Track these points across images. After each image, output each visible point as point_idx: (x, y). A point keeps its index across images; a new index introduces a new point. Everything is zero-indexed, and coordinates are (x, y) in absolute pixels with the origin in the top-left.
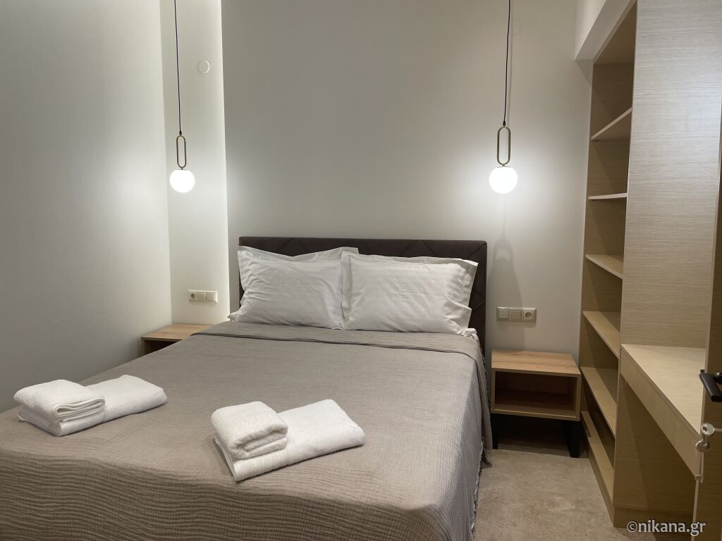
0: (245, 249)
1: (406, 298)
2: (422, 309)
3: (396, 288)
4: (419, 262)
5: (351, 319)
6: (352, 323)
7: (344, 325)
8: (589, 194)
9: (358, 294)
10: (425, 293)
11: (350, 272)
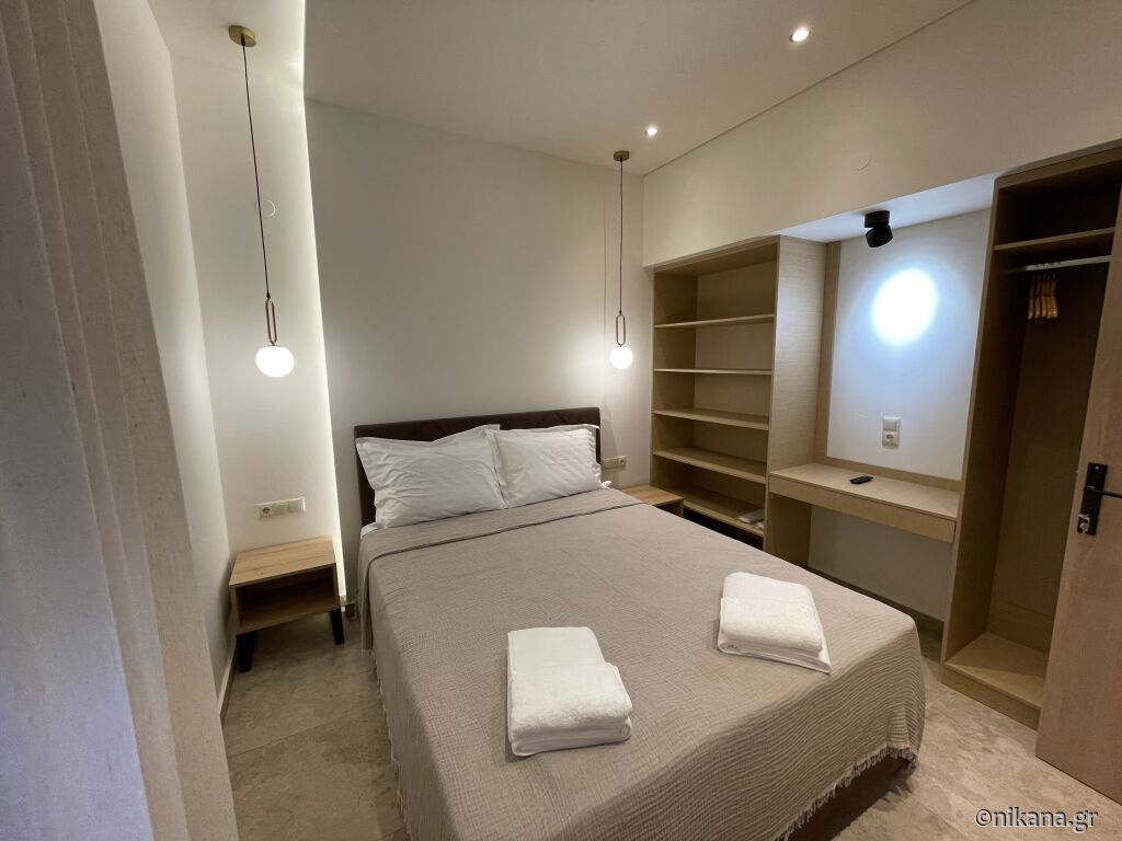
0: (367, 441)
1: (563, 465)
2: (577, 472)
3: (552, 458)
4: (556, 430)
5: (519, 496)
6: (521, 499)
7: (510, 503)
8: (654, 367)
9: (519, 470)
10: (576, 458)
11: (499, 448)
